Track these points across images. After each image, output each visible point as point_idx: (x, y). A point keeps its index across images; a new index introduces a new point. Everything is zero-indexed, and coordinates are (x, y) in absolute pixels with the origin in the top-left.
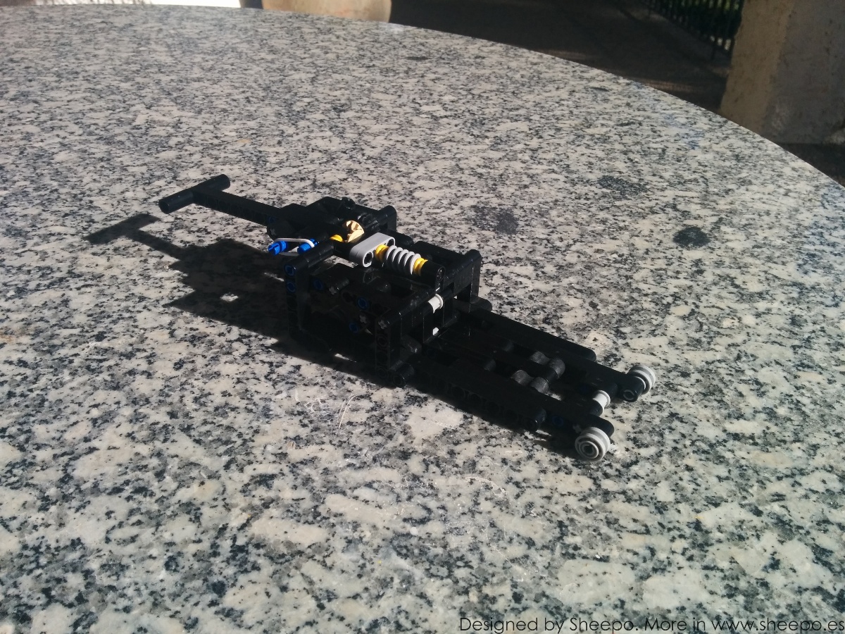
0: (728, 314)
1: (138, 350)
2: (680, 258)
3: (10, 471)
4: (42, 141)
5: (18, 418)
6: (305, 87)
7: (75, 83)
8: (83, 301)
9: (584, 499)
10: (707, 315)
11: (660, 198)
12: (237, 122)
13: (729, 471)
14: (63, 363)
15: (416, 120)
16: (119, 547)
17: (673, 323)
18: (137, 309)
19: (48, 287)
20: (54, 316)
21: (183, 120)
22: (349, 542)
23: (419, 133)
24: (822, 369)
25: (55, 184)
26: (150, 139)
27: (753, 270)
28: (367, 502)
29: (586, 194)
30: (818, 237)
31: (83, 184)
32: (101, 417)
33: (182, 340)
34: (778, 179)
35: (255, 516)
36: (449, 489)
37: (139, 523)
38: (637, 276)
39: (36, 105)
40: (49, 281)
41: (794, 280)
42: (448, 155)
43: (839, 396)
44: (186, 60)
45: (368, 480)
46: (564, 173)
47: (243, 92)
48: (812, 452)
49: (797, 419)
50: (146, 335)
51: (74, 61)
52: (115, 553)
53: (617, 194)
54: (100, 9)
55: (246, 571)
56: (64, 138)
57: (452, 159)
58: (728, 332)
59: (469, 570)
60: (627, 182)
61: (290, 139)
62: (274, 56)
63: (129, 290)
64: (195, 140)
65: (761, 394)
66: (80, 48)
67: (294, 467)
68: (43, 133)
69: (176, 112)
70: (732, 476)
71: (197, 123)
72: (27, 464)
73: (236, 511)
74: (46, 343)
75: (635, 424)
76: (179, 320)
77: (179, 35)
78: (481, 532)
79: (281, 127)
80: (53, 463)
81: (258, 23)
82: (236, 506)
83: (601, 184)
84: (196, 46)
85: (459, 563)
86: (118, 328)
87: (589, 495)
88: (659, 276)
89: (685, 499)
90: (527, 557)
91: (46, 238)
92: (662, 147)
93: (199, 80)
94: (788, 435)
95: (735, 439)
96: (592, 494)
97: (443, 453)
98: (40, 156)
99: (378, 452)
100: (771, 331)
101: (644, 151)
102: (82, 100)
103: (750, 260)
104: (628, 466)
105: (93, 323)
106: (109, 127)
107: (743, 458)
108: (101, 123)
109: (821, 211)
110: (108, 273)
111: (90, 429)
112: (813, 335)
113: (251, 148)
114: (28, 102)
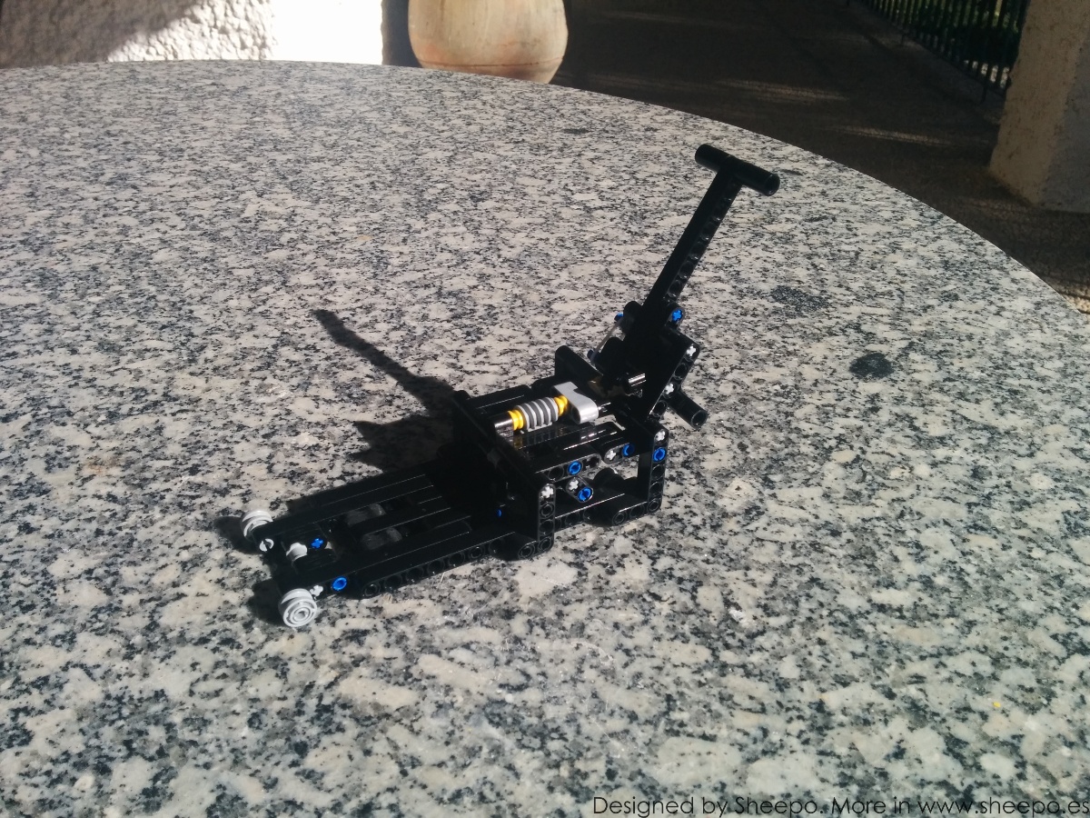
0: (899, 463)
1: (234, 486)
2: (854, 391)
3: (96, 616)
4: (140, 237)
5: (105, 558)
6: (440, 169)
7: (179, 163)
8: (178, 429)
9: (699, 671)
10: (873, 462)
11: (843, 316)
12: (359, 214)
13: (867, 647)
14: (154, 498)
15: (566, 213)
16: (203, 701)
17: (832, 472)
18: (235, 439)
19: (142, 411)
20: (147, 445)
21: (298, 211)
22: (440, 707)
23: (567, 229)
24: (998, 532)
25: (153, 289)
26: (259, 235)
27: (938, 409)
28: (462, 664)
29: (755, 309)
30: (1026, 369)
31: (183, 290)
32: (191, 560)
33: (280, 476)
34: (992, 293)
35: (343, 675)
36: (552, 653)
37: (224, 676)
38: (799, 413)
39: (135, 191)
40: (142, 405)
41: (986, 423)
42: (598, 257)
43: (1011, 565)
44: (306, 134)
45: (466, 640)
46: (732, 282)
47: (369, 176)
48: (966, 629)
49: (956, 589)
50: (242, 470)
51: (179, 135)
52: (199, 707)
53: (792, 309)
54: (211, 67)
55: (330, 732)
56: (165, 233)
57: (602, 262)
58: (895, 484)
59: (562, 742)
60: (805, 295)
61: (417, 235)
62: (407, 129)
63: (228, 417)
64: (310, 236)
65: (920, 560)
66: (186, 118)
67: (388, 623)
68: (141, 227)
69: (291, 202)
70: (869, 653)
71: (313, 215)
72: (113, 609)
73: (324, 668)
74: (137, 476)
75: (768, 589)
76: (279, 453)
77: (300, 101)
78: (581, 702)
79: (409, 220)
80: (140, 608)
81: (392, 85)
82: (324, 662)
83: (774, 297)
84: (318, 116)
85: (554, 735)
86: (214, 460)
87: (705, 667)
88: (825, 413)
89: (811, 676)
90: (627, 731)
91: (141, 354)
92: (856, 249)
93: (319, 160)
94: (943, 609)
95: (879, 611)
96: (708, 666)
97: (550, 614)
98: (137, 255)
99: (480, 610)
100: (946, 484)
101: (833, 255)
102: (186, 185)
103: (936, 396)
104: (752, 636)
105: (187, 454)
106: (215, 220)
107: (885, 633)
108: (206, 214)
109: (1036, 335)
110: (206, 397)
111: (179, 573)
112: (996, 491)
113: (371, 246)
114: (126, 187)
